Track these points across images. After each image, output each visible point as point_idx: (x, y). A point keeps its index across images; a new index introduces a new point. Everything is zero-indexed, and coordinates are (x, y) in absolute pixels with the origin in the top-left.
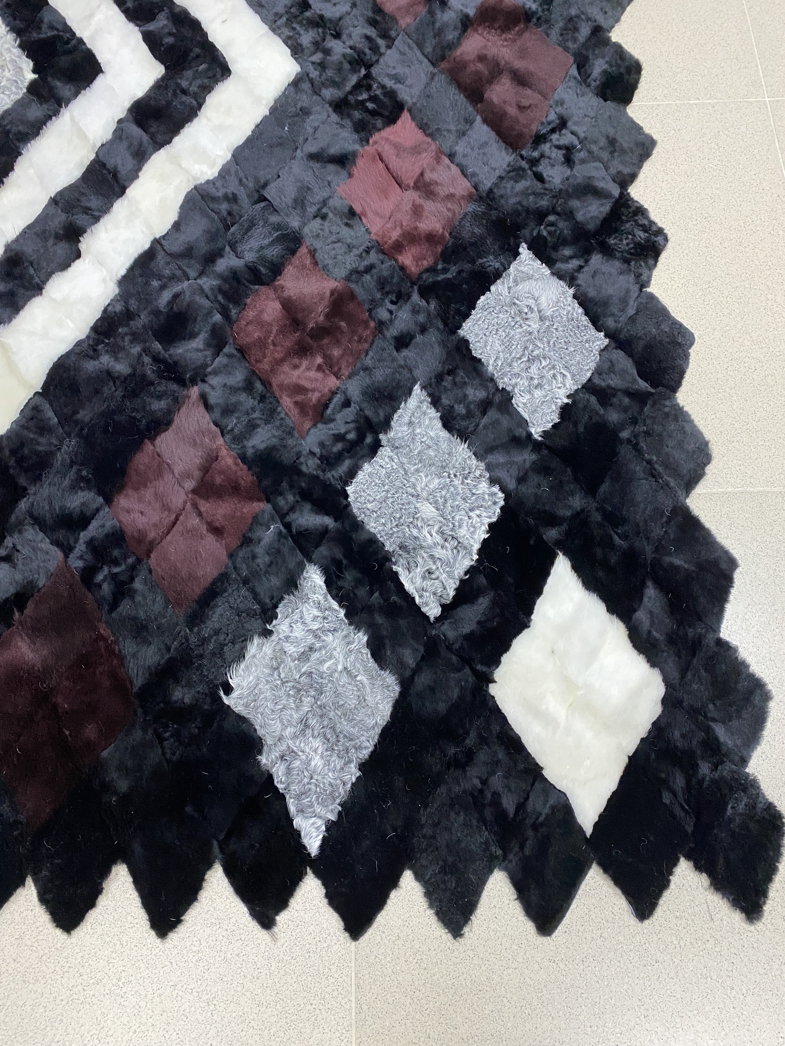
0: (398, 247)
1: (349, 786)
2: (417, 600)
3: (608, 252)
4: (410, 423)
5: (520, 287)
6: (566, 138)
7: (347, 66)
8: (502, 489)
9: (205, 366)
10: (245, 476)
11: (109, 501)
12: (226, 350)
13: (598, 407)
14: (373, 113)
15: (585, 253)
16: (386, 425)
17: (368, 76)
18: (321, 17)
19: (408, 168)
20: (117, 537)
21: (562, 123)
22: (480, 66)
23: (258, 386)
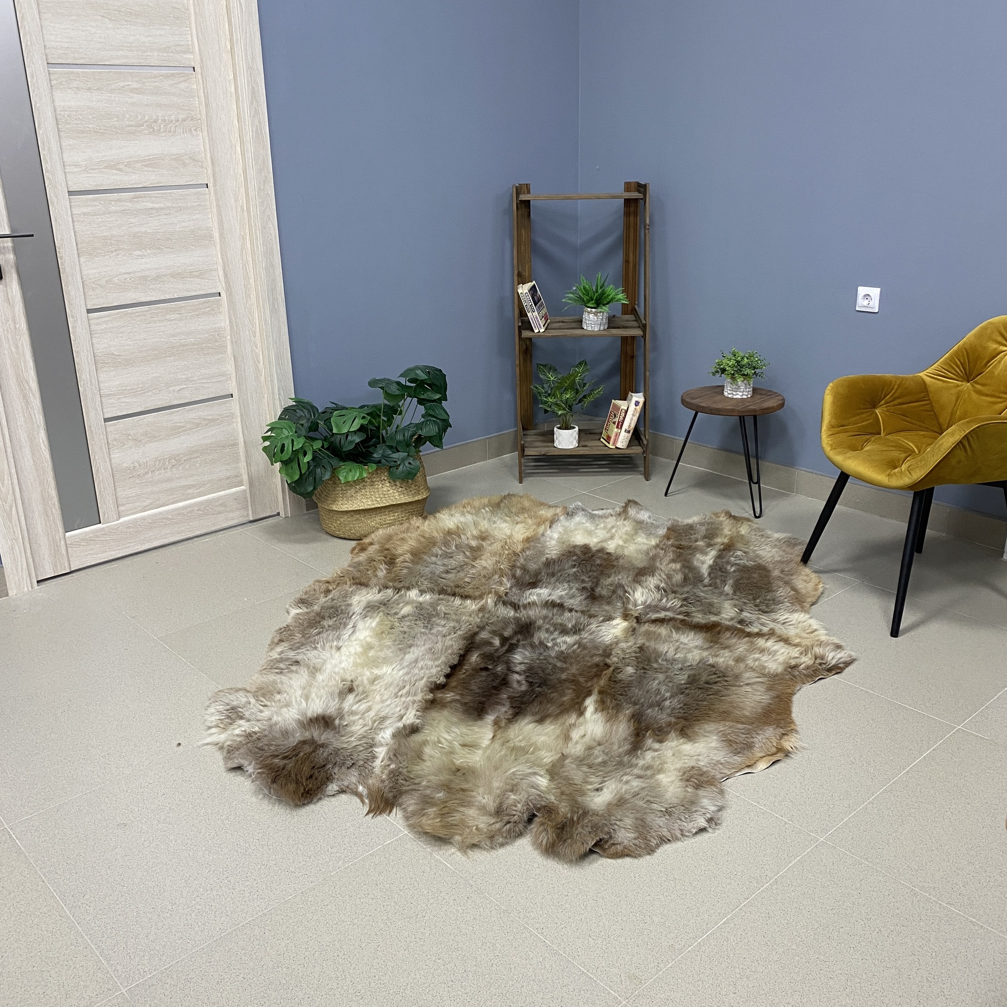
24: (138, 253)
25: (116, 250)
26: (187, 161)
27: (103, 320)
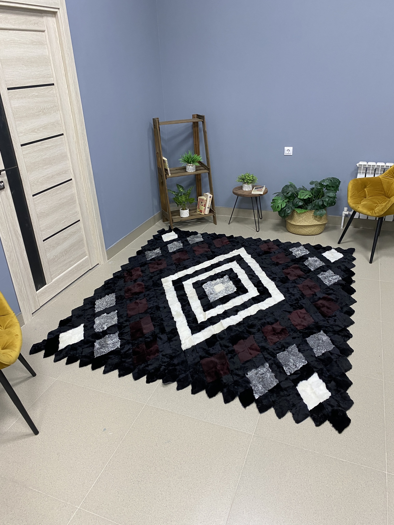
0: (297, 325)
1: (265, 393)
2: (286, 371)
3: (339, 335)
4: (292, 349)
5: (320, 336)
6: (336, 318)
7: (294, 300)
8: (307, 361)
9: (255, 333)
10: (259, 348)
11: (233, 345)
12: (260, 332)
13: (330, 355)
14: (297, 307)
15: (335, 334)
16: (287, 348)
17: (298, 302)
18: (291, 293)
19: (302, 316)
20: (234, 351)
21: (335, 316)
22: (321, 305)
23: (264, 338)
24: (45, 167)
25: (38, 168)
26: (56, 125)
27: (37, 199)
